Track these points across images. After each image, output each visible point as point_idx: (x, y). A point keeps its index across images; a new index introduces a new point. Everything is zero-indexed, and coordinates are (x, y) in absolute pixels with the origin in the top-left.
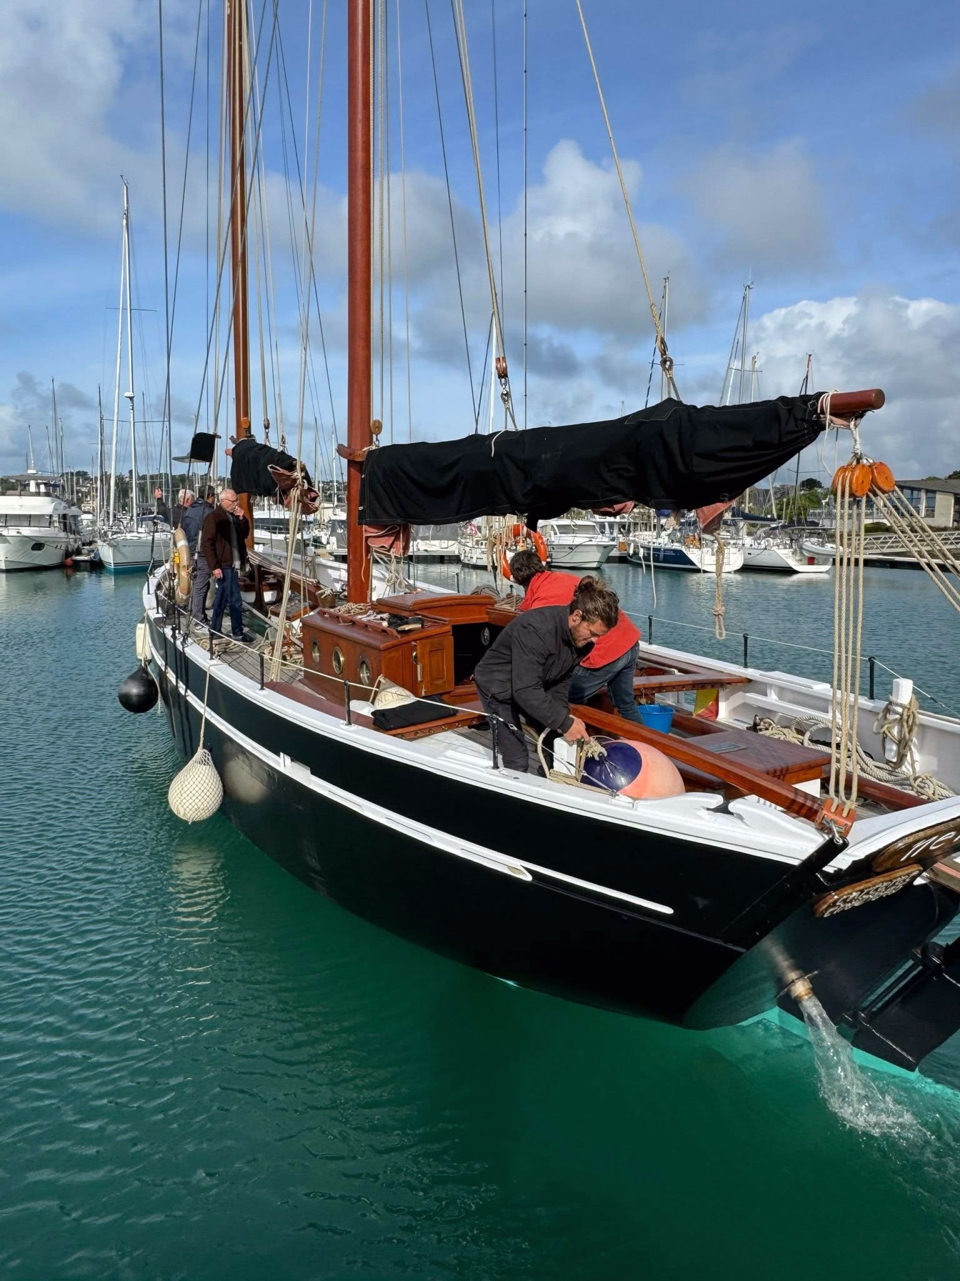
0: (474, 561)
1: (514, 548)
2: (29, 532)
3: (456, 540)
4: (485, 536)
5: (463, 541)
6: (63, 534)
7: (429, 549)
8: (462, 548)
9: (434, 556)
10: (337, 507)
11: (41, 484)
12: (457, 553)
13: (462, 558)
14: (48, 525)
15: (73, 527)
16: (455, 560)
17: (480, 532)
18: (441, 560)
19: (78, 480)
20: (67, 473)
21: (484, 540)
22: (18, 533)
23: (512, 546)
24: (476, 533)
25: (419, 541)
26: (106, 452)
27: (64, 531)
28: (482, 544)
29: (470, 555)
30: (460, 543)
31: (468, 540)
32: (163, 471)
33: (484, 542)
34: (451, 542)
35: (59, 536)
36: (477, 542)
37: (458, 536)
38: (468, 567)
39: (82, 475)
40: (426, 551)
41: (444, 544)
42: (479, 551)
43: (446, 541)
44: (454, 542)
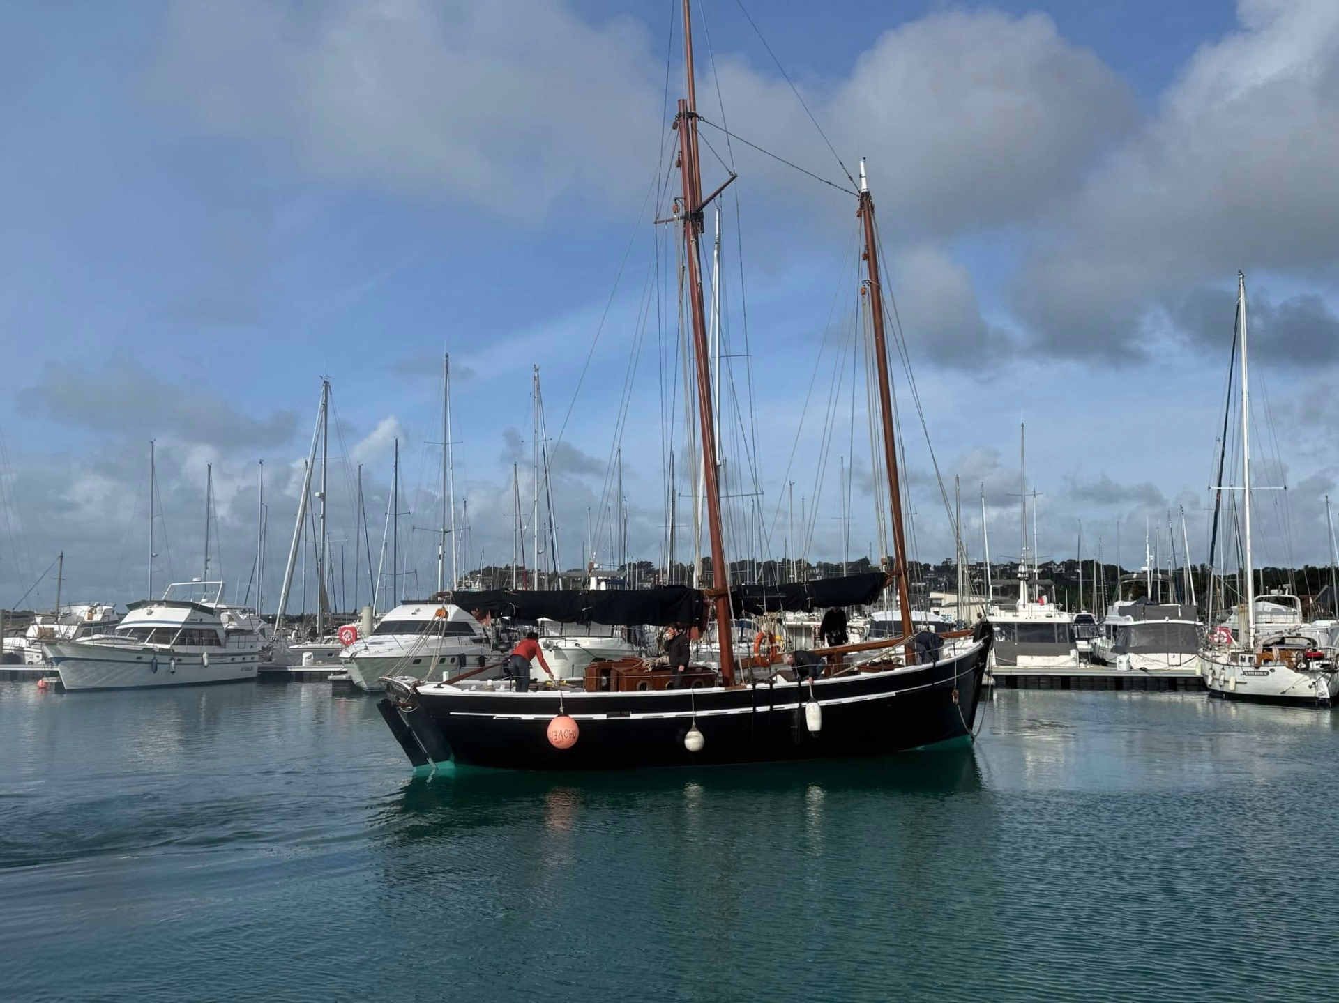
0: (1231, 687)
1: (1304, 666)
2: (588, 643)
3: (1197, 653)
4: (1248, 647)
5: (1208, 654)
6: (626, 646)
7: (1148, 667)
8: (1208, 666)
9: (1158, 679)
10: (993, 603)
11: (602, 580)
12: (1198, 674)
13: (1209, 682)
14: (610, 635)
15: (638, 636)
16: (1197, 684)
17: (1237, 640)
18: (1171, 684)
19: (640, 574)
20: (629, 565)
21: (1246, 652)
22: (576, 645)
23: (1298, 662)
24: (1229, 641)
25: (1131, 655)
26: (677, 537)
27: (628, 643)
28: (1243, 660)
29: (1222, 677)
30: (1203, 658)
31: (1217, 654)
32: (746, 558)
33: (1247, 656)
34: (1186, 657)
35: (621, 648)
36: (1234, 657)
37: (1198, 646)
38: (1221, 698)
39: (644, 567)
40: (1144, 670)
41: (1174, 658)
42: (1239, 671)
43: (1177, 655)
44: (1190, 656)
